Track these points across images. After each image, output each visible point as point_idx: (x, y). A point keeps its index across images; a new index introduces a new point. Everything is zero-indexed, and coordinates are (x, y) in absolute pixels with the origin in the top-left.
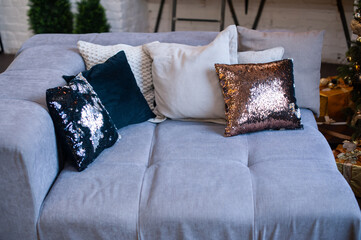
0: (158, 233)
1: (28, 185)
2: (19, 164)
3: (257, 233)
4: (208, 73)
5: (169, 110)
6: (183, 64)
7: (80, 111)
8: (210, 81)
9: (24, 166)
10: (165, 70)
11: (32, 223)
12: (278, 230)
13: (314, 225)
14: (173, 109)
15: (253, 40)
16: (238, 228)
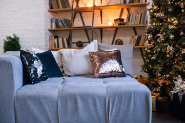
0: (66, 100)
1: (12, 78)
2: (10, 68)
3: (108, 99)
4: (86, 56)
5: (69, 72)
6: (75, 54)
7: (33, 61)
8: (87, 59)
9: (12, 69)
10: (68, 57)
11: (12, 97)
12: (116, 98)
13: (131, 95)
14: (71, 71)
15: (104, 47)
16: (100, 97)
